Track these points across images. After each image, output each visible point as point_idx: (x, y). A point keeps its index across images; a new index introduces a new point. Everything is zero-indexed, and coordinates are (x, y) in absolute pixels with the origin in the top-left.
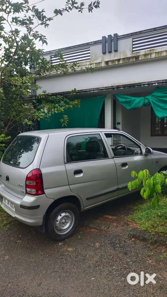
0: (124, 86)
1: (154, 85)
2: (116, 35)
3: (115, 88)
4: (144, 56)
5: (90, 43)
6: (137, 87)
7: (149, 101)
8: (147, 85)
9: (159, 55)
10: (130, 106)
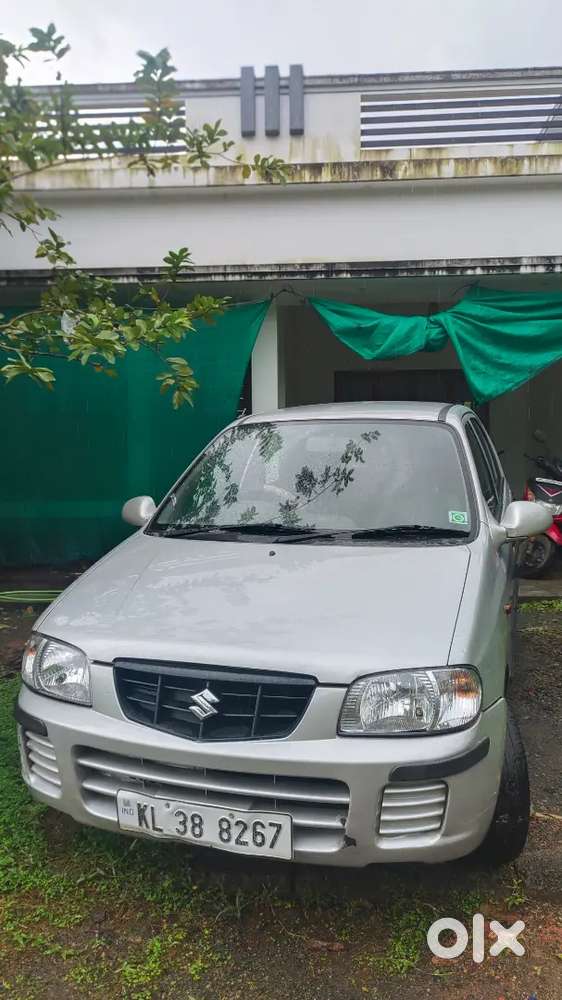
0: (356, 268)
1: (469, 272)
2: (297, 69)
4: (415, 167)
6: (405, 274)
7: (445, 332)
8: (445, 273)
9: (467, 168)
10: (372, 347)
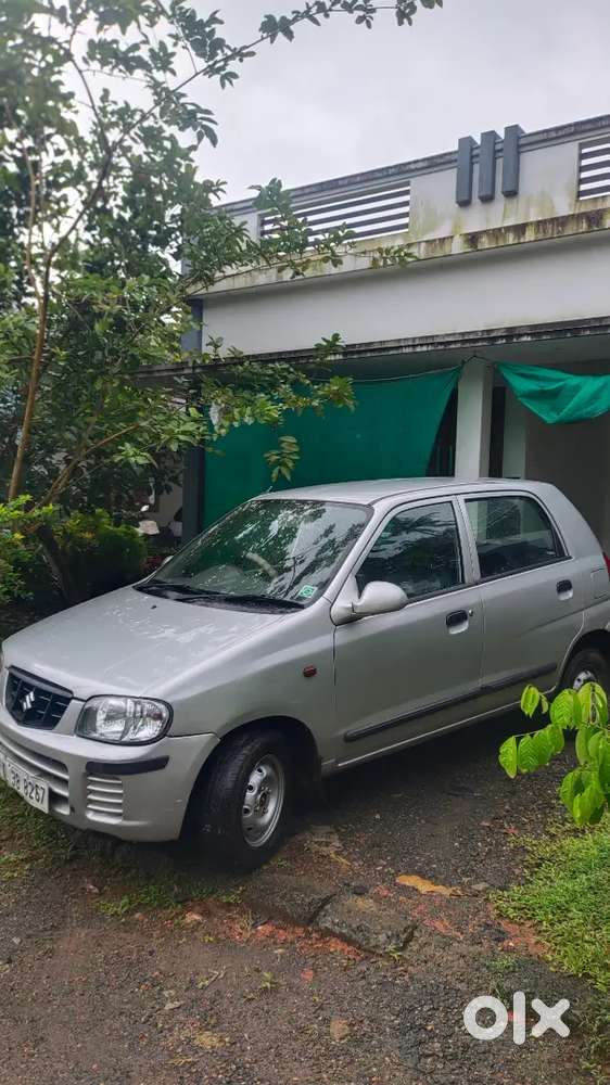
2: (514, 131)
3: (502, 337)
5: (413, 166)
6: (588, 333)
10: (557, 410)
